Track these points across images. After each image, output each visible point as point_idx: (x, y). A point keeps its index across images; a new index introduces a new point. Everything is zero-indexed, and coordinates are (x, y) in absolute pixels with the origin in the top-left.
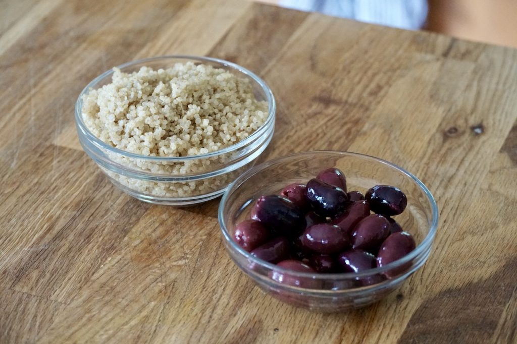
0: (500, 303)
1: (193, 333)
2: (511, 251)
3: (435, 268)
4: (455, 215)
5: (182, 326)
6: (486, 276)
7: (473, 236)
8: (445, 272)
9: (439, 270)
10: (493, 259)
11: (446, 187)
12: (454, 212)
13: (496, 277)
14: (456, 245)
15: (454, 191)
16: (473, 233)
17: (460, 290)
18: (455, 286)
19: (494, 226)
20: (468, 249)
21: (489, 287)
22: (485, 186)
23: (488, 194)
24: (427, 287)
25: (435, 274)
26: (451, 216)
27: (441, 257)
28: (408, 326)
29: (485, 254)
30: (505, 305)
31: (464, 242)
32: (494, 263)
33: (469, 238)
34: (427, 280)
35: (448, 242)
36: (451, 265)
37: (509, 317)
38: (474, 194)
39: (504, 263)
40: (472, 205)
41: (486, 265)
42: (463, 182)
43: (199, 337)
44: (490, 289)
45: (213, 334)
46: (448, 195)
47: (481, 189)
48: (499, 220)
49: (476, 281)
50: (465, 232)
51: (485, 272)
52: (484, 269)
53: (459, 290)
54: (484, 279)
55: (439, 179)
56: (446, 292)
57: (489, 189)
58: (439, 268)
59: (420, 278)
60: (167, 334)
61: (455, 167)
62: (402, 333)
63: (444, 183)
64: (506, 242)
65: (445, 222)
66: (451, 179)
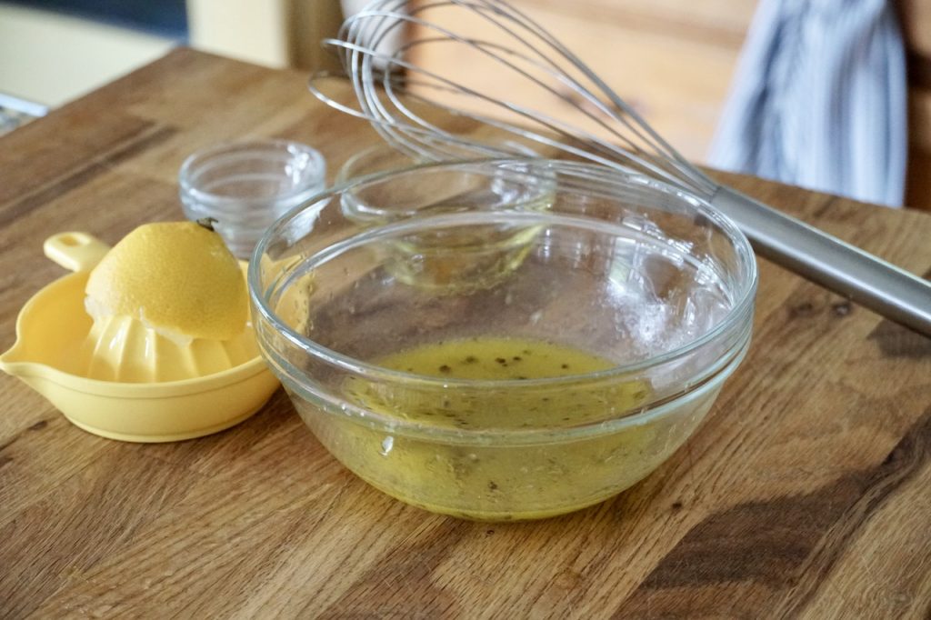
0: (820, 526)
1: (373, 526)
2: (852, 463)
3: (738, 474)
4: (782, 410)
5: (361, 516)
6: (808, 491)
7: (802, 439)
8: (750, 480)
9: (742, 478)
10: (824, 471)
11: (778, 376)
12: (782, 406)
13: (822, 493)
14: (775, 449)
15: (789, 381)
16: (803, 436)
17: (766, 504)
18: (761, 499)
19: (837, 429)
20: (790, 456)
21: (810, 505)
22: (835, 379)
23: (837, 389)
24: (720, 497)
25: (734, 483)
26: (776, 413)
27: (751, 461)
28: (680, 543)
29: (814, 462)
30: (827, 528)
31: (787, 447)
32: (825, 475)
33: (795, 441)
34: (722, 488)
35: (765, 443)
36: (762, 472)
37: (830, 544)
38: (818, 386)
39: (838, 476)
40: (811, 401)
41: (812, 477)
42: (804, 372)
43: (380, 532)
44: (811, 507)
45: (401, 530)
46: (778, 386)
47: (829, 383)
48: (845, 423)
49: (792, 495)
50: (792, 434)
51: (807, 486)
52: (808, 481)
53: (764, 505)
54: (804, 494)
55: (771, 366)
56: (744, 506)
57: (841, 383)
58: (742, 475)
59: (712, 484)
60: (338, 524)
61: (798, 351)
62: (668, 551)
63: (776, 372)
64: (848, 450)
65: (766, 418)
66: (786, 368)
